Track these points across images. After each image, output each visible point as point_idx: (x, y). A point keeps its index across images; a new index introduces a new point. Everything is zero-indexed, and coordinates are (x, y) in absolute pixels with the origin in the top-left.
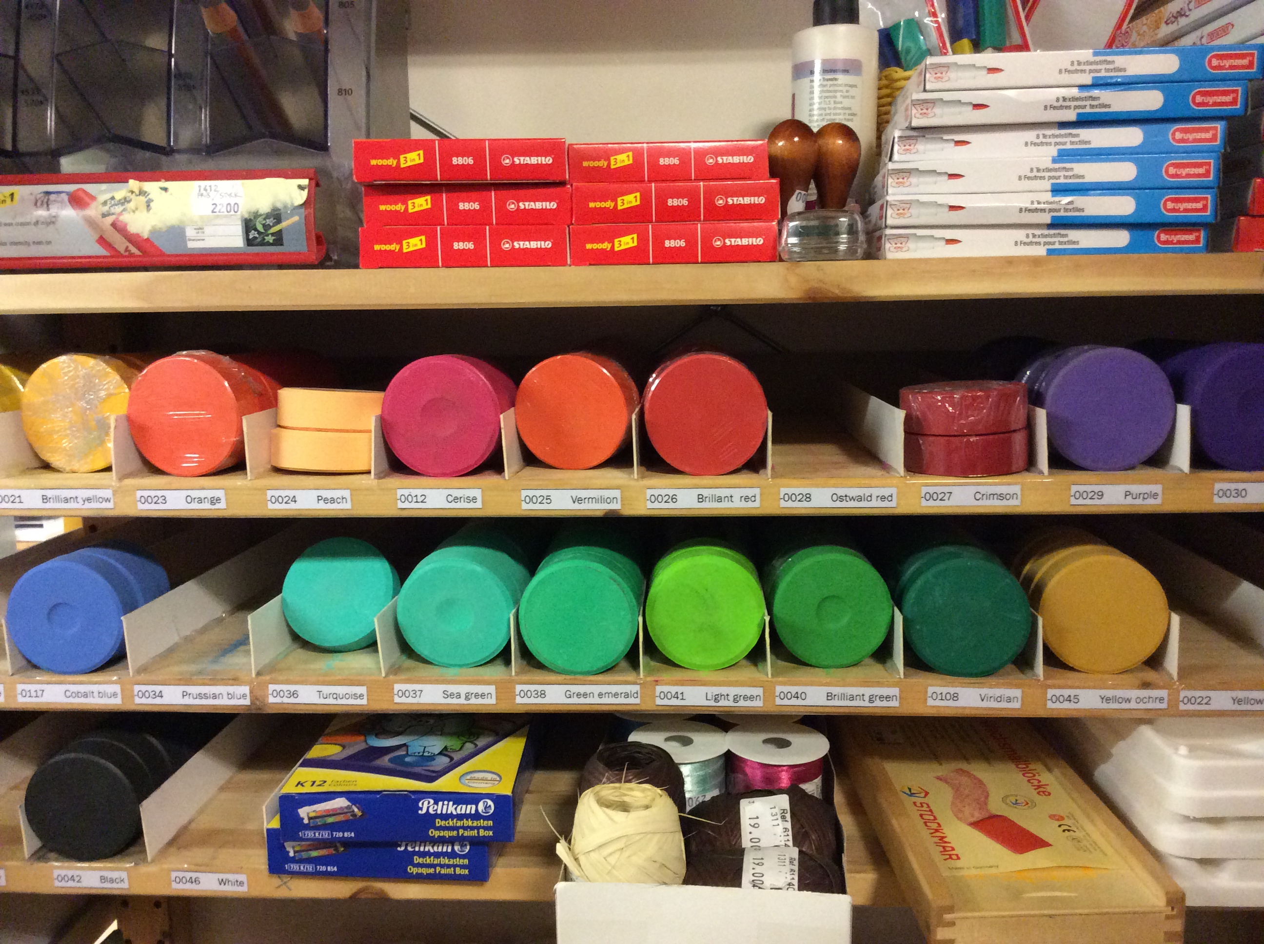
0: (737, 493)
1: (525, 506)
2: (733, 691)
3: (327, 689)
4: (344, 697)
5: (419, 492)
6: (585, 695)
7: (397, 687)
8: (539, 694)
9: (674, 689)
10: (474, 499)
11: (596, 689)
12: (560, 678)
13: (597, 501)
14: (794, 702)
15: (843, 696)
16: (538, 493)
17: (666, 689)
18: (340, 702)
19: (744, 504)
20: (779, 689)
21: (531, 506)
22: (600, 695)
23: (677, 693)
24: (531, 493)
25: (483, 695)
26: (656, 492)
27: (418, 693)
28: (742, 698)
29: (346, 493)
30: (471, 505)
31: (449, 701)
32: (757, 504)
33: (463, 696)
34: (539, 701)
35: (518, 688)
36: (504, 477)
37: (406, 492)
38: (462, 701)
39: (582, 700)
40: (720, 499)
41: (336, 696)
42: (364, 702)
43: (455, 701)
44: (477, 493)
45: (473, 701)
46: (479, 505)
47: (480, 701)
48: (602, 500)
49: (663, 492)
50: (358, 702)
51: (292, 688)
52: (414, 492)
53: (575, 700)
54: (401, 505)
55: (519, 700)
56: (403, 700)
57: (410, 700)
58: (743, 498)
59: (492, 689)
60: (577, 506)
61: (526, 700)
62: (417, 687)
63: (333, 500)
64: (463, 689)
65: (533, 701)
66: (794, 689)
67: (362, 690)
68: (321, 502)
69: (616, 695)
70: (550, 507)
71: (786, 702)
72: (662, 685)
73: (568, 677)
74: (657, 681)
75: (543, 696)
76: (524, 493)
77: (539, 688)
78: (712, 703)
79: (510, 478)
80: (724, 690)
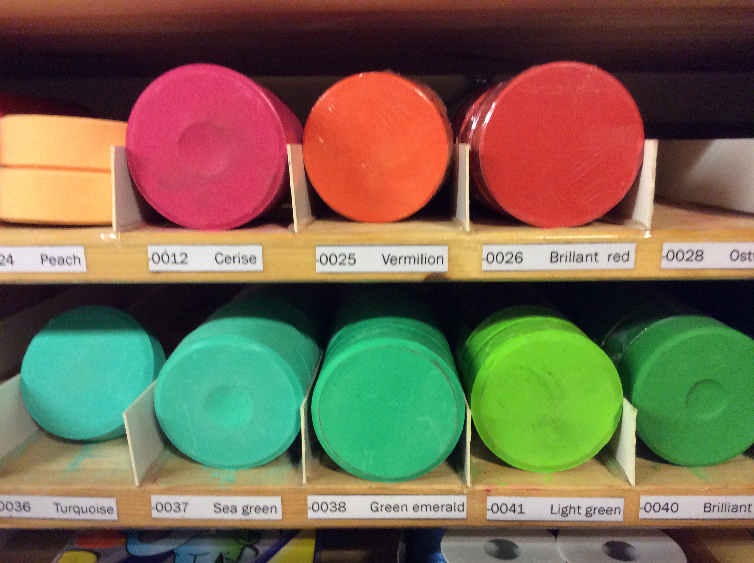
0: (604, 250)
1: (320, 268)
2: (585, 503)
3: (66, 502)
4: (89, 510)
5: (177, 250)
6: (396, 508)
7: (155, 499)
8: (338, 507)
9: (510, 501)
10: (252, 259)
11: (410, 501)
12: (364, 486)
13: (416, 261)
14: (663, 515)
15: (724, 507)
16: (338, 251)
17: (499, 500)
18: (83, 516)
19: (612, 265)
20: (644, 500)
21: (329, 268)
22: (416, 508)
23: (514, 505)
24: (328, 251)
25: (265, 509)
26: (495, 250)
27: (182, 507)
28: (597, 511)
29: (80, 252)
30: (249, 267)
31: (222, 516)
32: (630, 264)
33: (240, 510)
34: (338, 515)
35: (311, 499)
36: (293, 230)
37: (160, 250)
38: (239, 516)
39: (392, 515)
40: (581, 259)
41: (80, 510)
42: (114, 516)
43: (229, 516)
44: (257, 251)
45: (253, 516)
46: (258, 266)
47: (262, 516)
48: (423, 259)
49: (505, 249)
50: (107, 517)
51: (22, 499)
52: (171, 250)
53: (383, 514)
54: (153, 267)
55: (311, 514)
56: (163, 515)
57: (173, 515)
58: (612, 258)
59: (276, 501)
60: (389, 268)
61: (320, 515)
62: (181, 499)
63: (62, 261)
64: (240, 501)
65: (329, 515)
66: (663, 500)
67: (111, 502)
68: (47, 263)
69: (435, 508)
70: (355, 269)
71: (652, 515)
72: (495, 495)
73: (374, 485)
74: (488, 491)
75: (342, 509)
76: (319, 251)
77: (338, 499)
78: (559, 517)
79: (300, 231)
80: (574, 502)
